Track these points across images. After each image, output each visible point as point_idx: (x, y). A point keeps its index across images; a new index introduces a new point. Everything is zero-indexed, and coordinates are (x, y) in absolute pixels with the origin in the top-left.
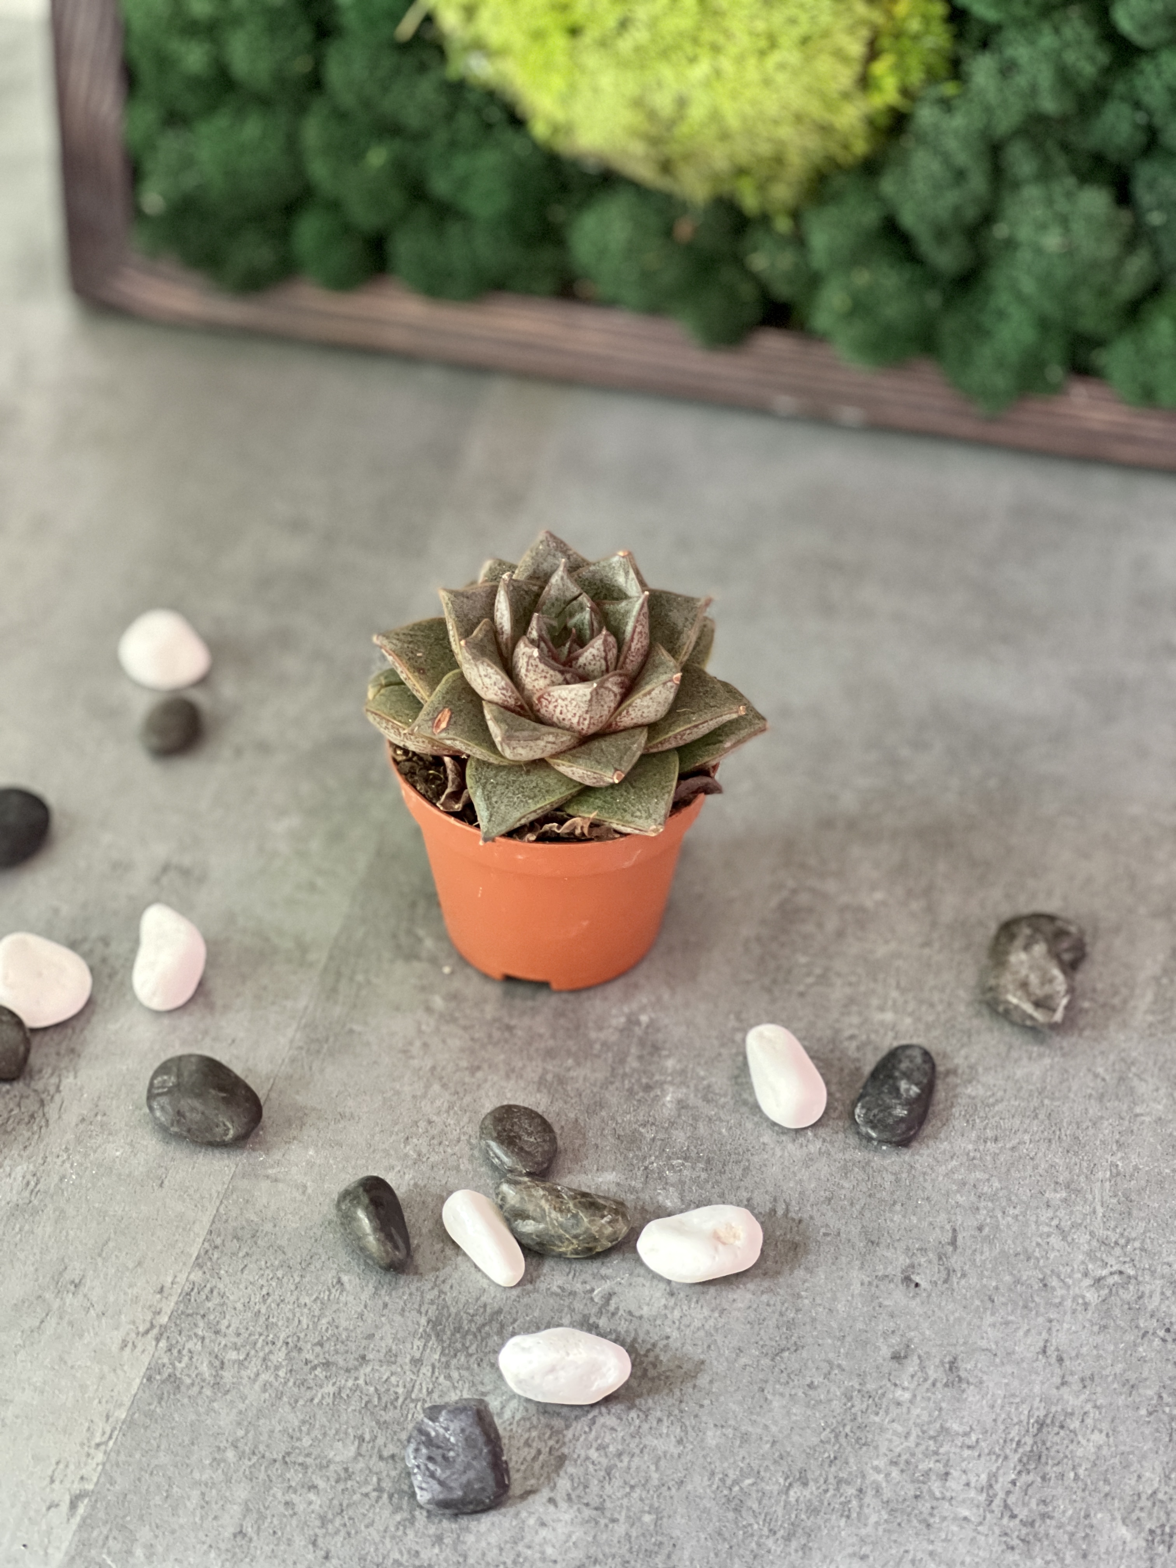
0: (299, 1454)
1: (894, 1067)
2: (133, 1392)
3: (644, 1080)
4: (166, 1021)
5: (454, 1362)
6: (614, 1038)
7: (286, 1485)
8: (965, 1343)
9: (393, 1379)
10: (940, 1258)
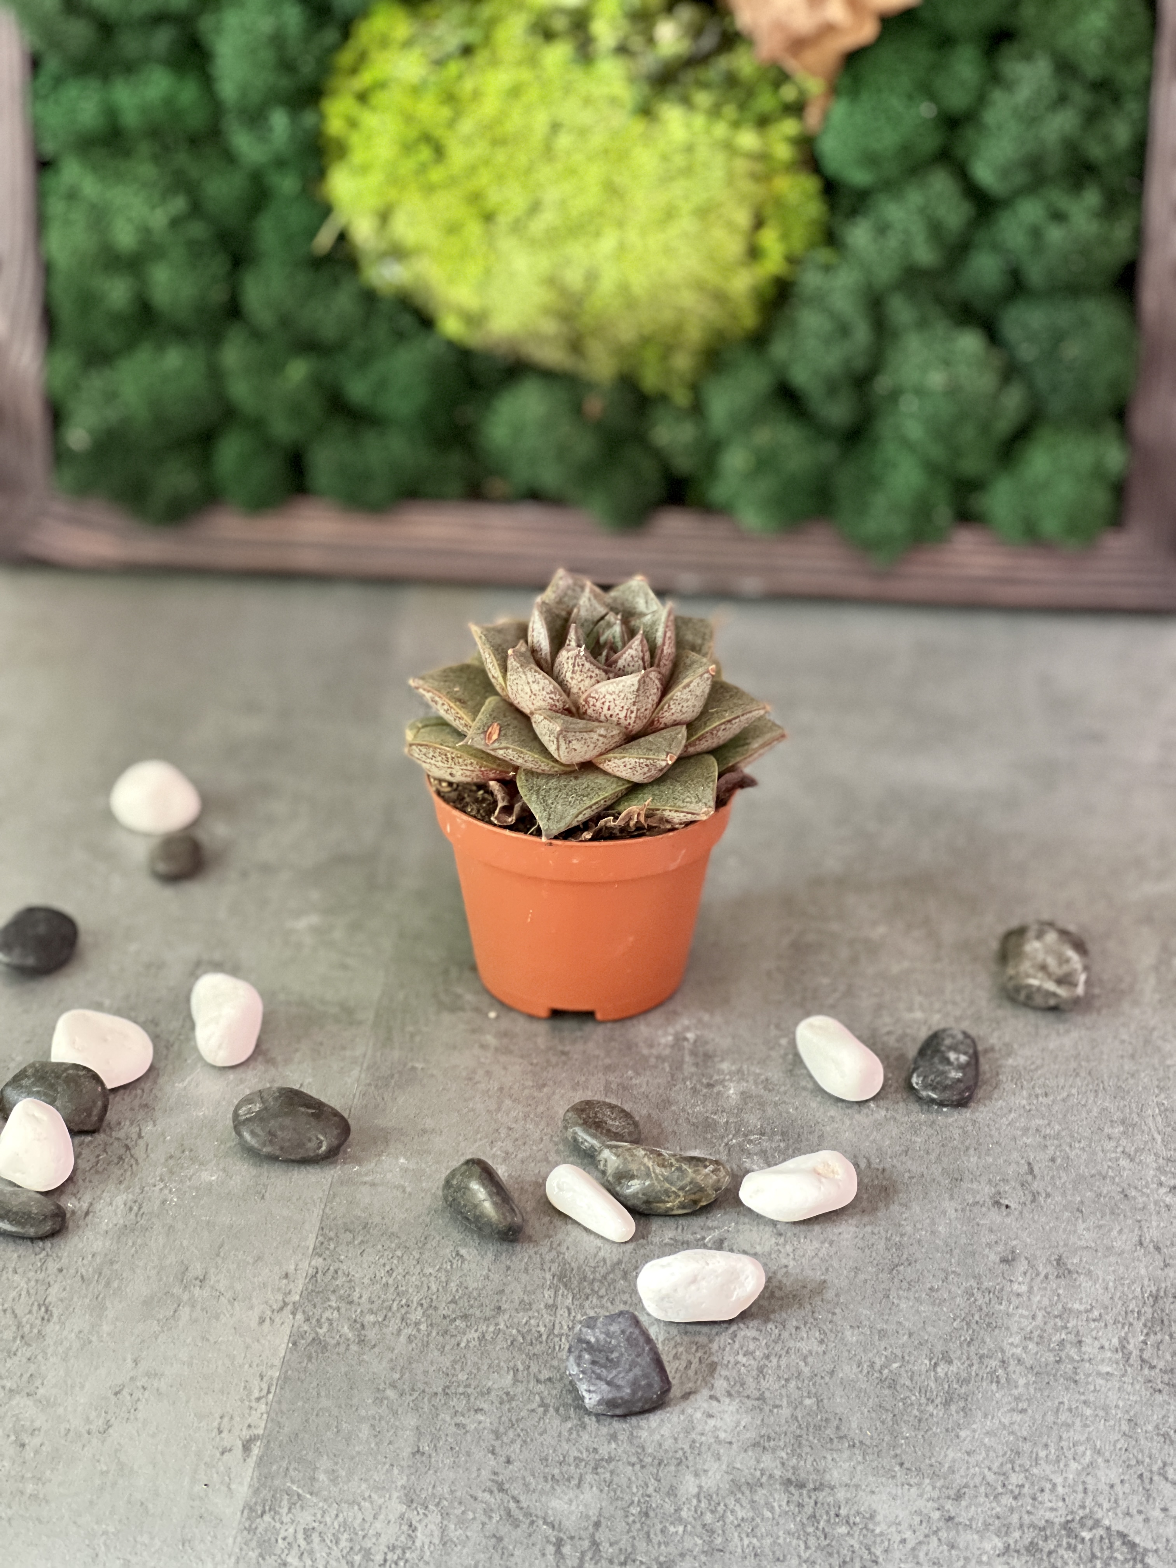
0: (459, 1386)
1: (938, 1044)
2: (282, 1355)
3: (705, 1081)
4: (231, 1076)
5: (587, 1304)
6: (667, 1051)
7: (453, 1411)
8: (1066, 1245)
9: (532, 1322)
10: (1023, 1185)
